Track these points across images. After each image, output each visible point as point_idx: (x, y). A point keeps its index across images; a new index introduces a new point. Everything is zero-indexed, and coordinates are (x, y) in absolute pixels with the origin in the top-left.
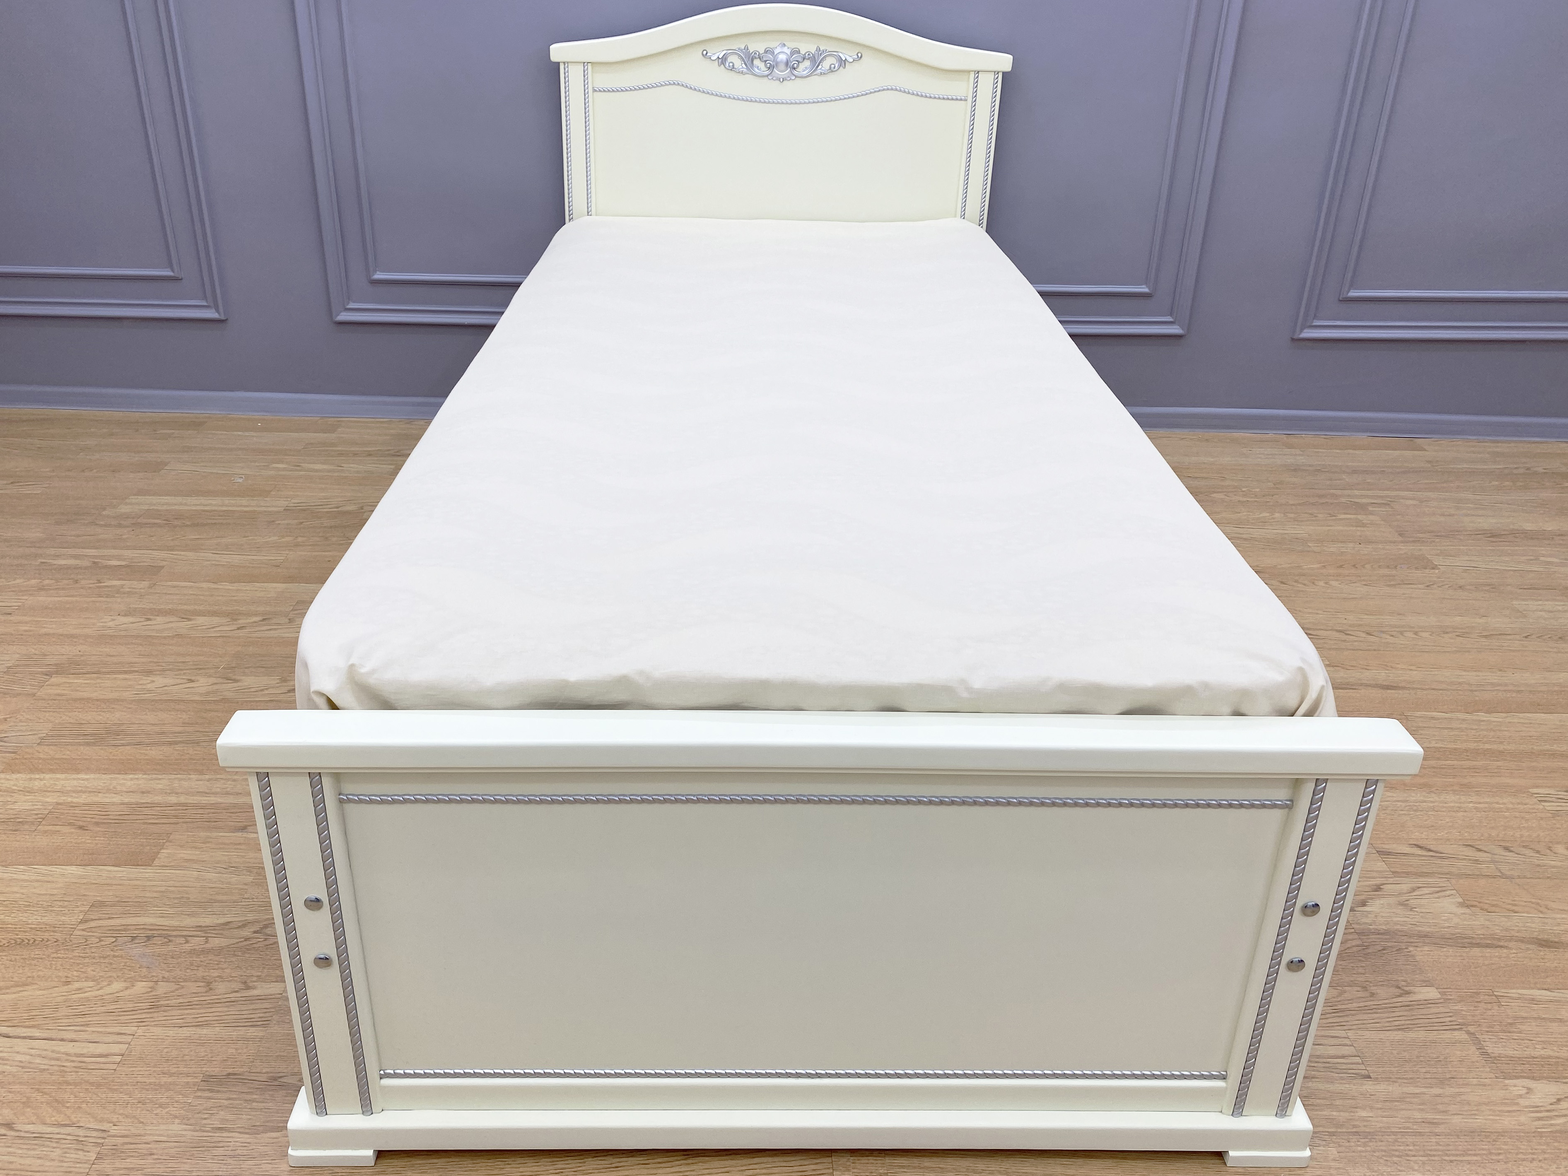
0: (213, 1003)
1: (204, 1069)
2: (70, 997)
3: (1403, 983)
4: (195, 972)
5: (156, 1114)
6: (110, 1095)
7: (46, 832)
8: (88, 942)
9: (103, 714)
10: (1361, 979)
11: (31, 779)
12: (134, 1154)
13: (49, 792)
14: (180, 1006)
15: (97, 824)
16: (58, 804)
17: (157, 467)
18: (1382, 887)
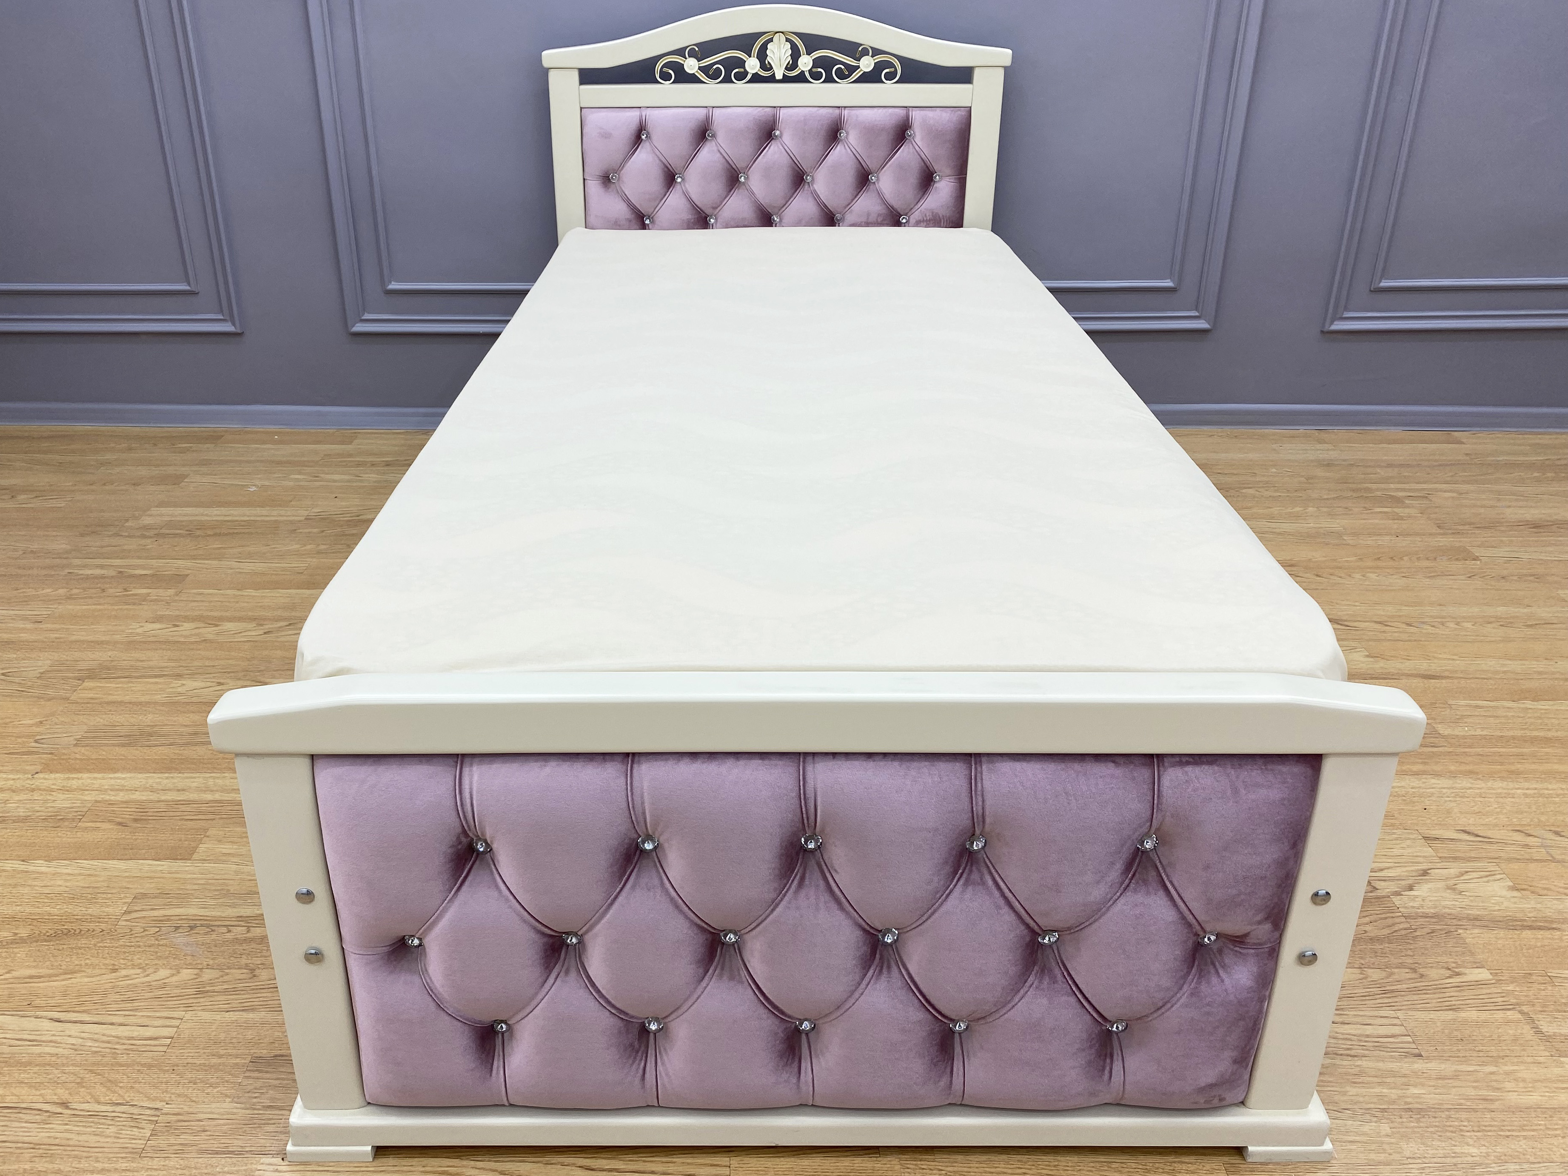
0: (257, 989)
1: (252, 1051)
2: (118, 984)
3: (1454, 965)
4: (238, 960)
5: (208, 1094)
6: (162, 1075)
7: (86, 828)
8: (133, 932)
9: (135, 716)
10: (1409, 960)
11: (68, 779)
12: (187, 1131)
13: (87, 790)
14: (225, 992)
15: (136, 820)
16: (96, 801)
17: (177, 480)
18: (1429, 871)
